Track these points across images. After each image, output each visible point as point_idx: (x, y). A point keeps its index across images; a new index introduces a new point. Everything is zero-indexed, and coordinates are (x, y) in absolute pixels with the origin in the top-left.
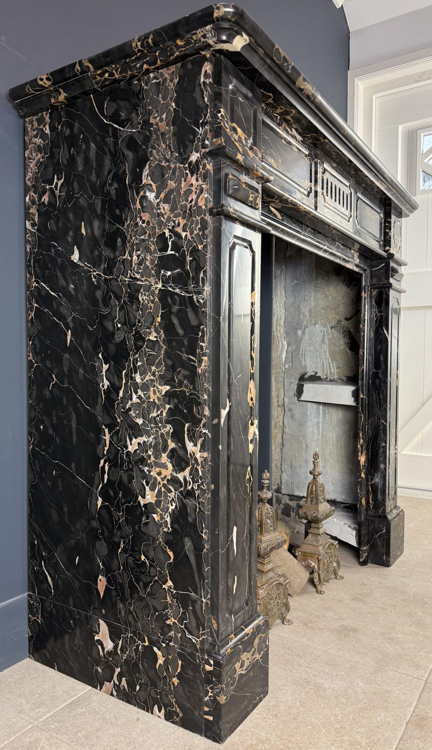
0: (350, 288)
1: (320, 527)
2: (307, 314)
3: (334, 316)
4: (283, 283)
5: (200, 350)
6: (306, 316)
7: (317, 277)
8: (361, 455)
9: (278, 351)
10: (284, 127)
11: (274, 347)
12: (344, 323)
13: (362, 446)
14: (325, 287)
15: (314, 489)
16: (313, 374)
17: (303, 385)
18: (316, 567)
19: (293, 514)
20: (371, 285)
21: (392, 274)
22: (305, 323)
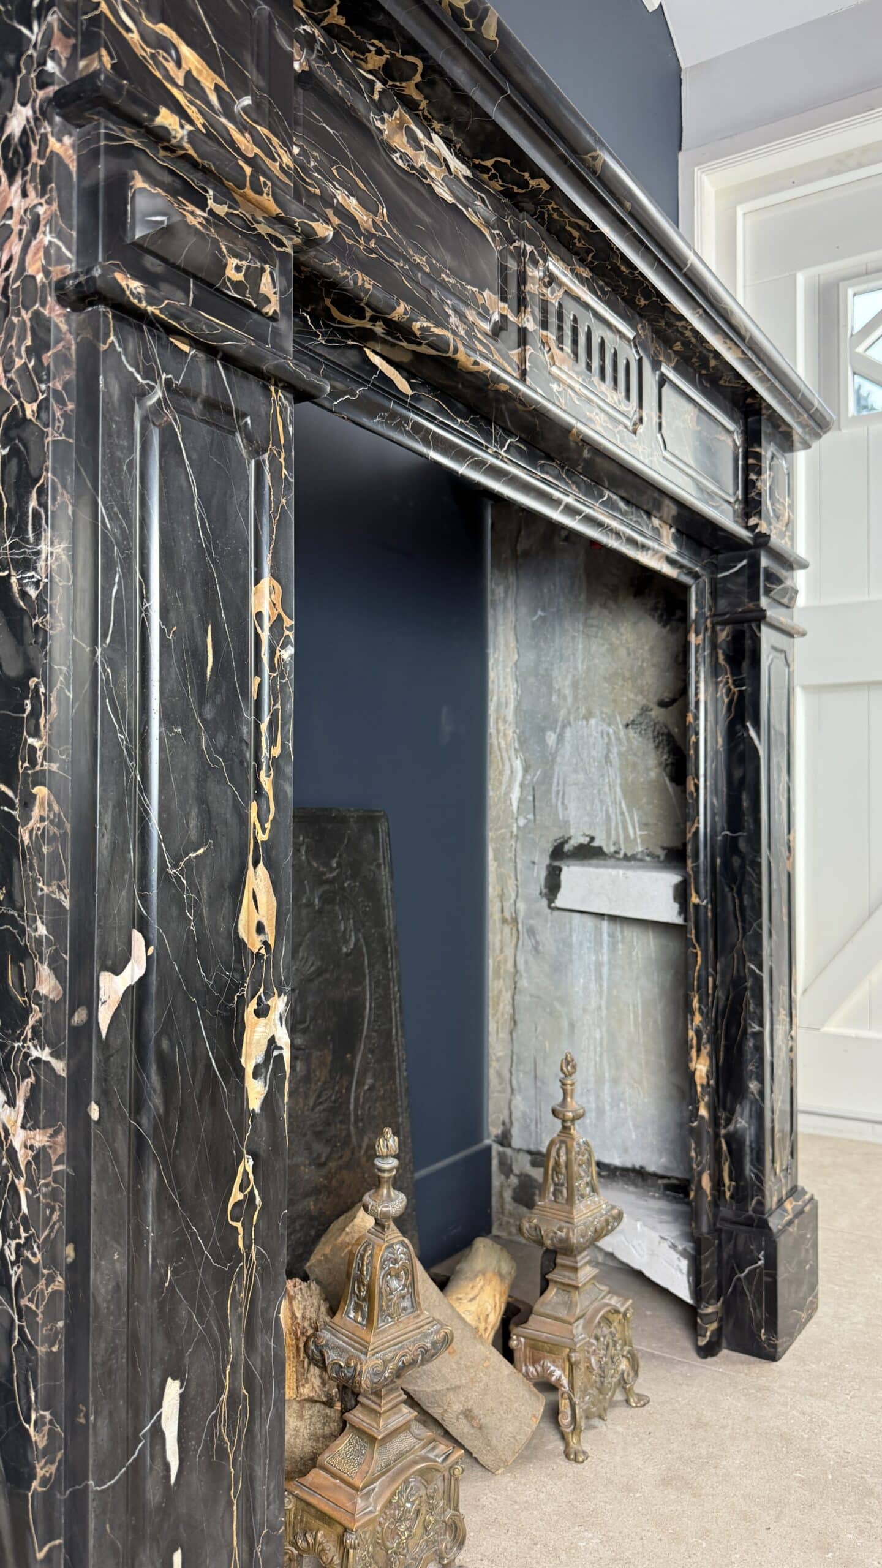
0: (668, 627)
1: (579, 1265)
2: (567, 692)
3: (632, 696)
4: (511, 617)
5: (26, 764)
6: (565, 698)
7: (590, 601)
8: (698, 1056)
9: (500, 783)
10: (401, 119)
11: (492, 773)
12: (656, 713)
13: (698, 1033)
14: (608, 624)
15: (563, 1159)
16: (585, 840)
17: (560, 870)
18: (565, 1381)
20: (714, 615)
21: (765, 586)
22: (563, 713)
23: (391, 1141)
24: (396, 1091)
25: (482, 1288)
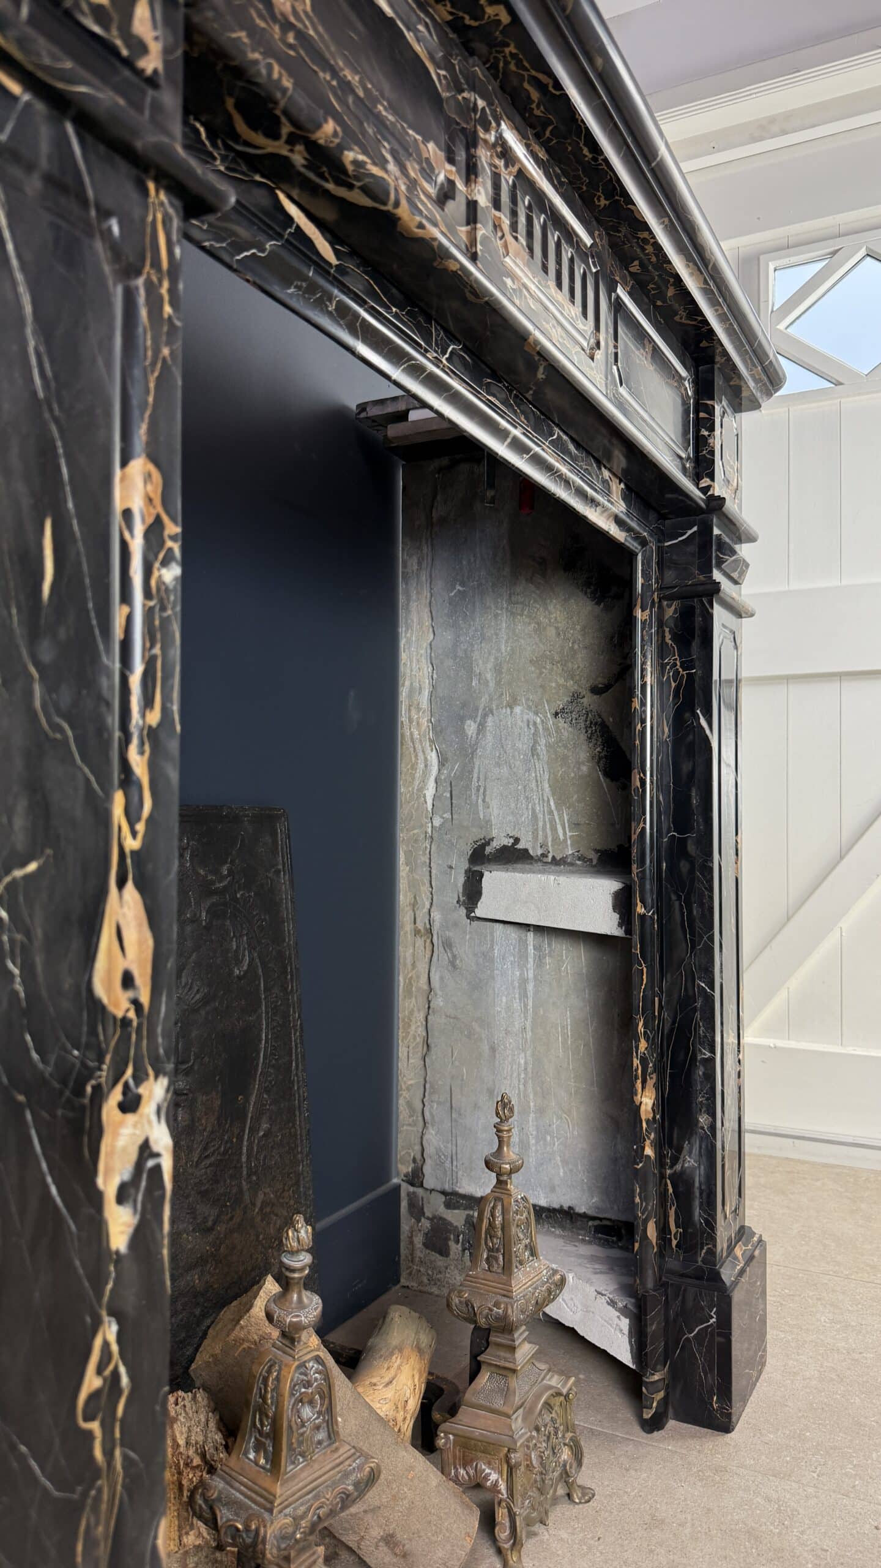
0: (602, 605)
1: (517, 1343)
2: (488, 676)
3: (561, 681)
4: (426, 593)
6: (487, 683)
7: (515, 576)
8: (643, 1088)
9: (413, 779)
11: (403, 767)
12: (588, 700)
13: (644, 1061)
14: (535, 601)
15: (499, 1220)
16: (509, 842)
17: (482, 875)
18: (502, 1487)
19: (455, 1248)
20: (660, 589)
21: (717, 556)
22: (483, 701)
23: (303, 1232)
24: (296, 1135)
25: (399, 1368)
